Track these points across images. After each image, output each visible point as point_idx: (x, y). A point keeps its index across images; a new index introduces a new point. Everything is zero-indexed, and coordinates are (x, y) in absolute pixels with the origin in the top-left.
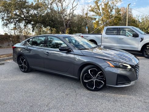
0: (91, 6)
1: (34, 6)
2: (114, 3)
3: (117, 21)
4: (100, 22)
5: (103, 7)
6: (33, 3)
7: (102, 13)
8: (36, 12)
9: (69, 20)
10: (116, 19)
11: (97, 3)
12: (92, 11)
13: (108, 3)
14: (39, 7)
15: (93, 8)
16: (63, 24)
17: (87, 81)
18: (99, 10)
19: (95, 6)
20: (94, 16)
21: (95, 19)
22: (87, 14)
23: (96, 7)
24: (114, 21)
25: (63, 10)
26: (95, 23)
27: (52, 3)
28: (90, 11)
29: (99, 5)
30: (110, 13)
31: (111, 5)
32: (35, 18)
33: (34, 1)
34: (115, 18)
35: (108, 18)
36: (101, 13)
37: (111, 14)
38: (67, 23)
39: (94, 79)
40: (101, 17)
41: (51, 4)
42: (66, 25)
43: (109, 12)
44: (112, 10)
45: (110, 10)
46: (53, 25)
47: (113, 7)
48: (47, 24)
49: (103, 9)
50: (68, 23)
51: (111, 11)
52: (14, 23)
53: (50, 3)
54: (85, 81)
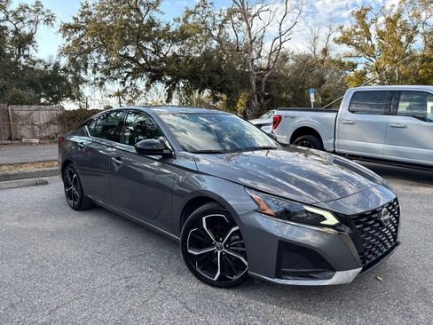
0: (341, 28)
1: (174, 33)
2: (418, 16)
3: (428, 72)
4: (369, 76)
5: (383, 28)
6: (170, 25)
7: (376, 47)
8: (176, 49)
9: (268, 69)
10: (425, 64)
11: (364, 16)
12: (345, 40)
13: (399, 16)
14: (187, 36)
15: (350, 34)
16: (249, 83)
17: (196, 253)
18: (369, 39)
19: (357, 27)
20: (351, 56)
21: (354, 66)
22: (325, 51)
23: (358, 30)
24: (418, 73)
25: (251, 43)
26: (350, 79)
27: (224, 21)
28: (337, 41)
29: (367, 22)
30: (406, 47)
31: (409, 22)
32: (173, 66)
33: (175, 20)
34: (423, 62)
35: (396, 62)
36: (373, 46)
37: (407, 51)
38: (263, 77)
39: (219, 249)
40: (373, 59)
41: (221, 27)
42: (258, 83)
43: (401, 43)
44: (412, 37)
45: (407, 36)
46: (220, 85)
47: (415, 27)
48: (202, 81)
49: (381, 35)
50: (264, 79)
51: (410, 39)
52: (119, 80)
53: (220, 23)
54: (190, 251)
